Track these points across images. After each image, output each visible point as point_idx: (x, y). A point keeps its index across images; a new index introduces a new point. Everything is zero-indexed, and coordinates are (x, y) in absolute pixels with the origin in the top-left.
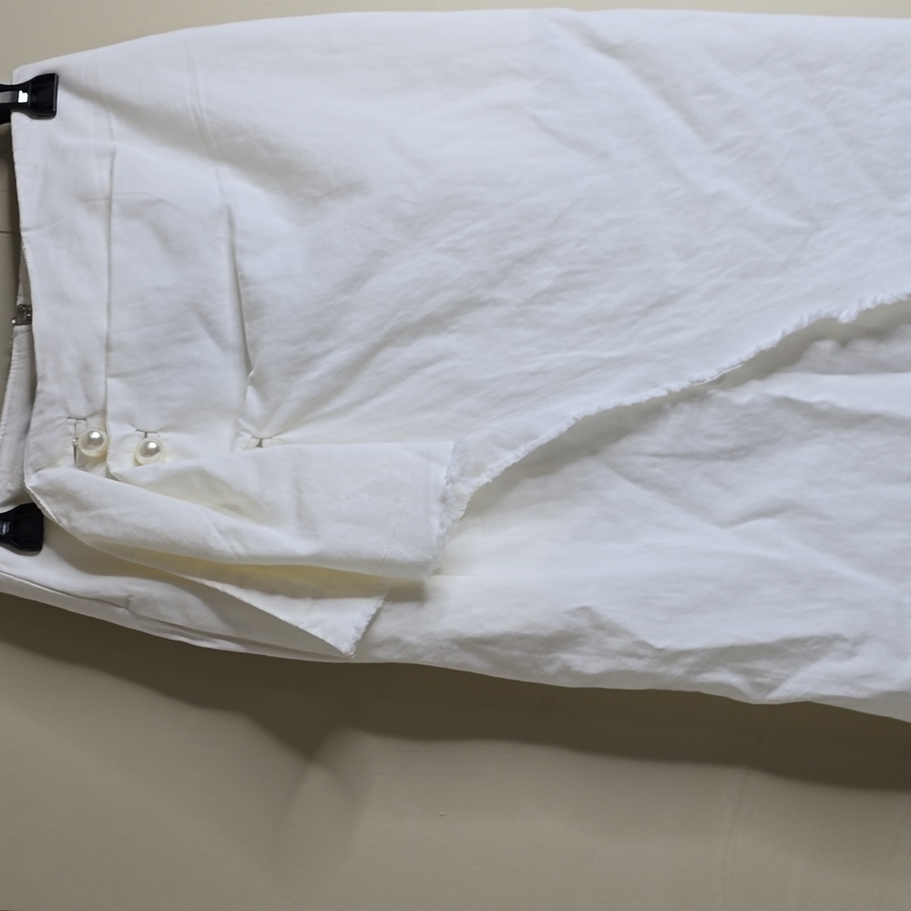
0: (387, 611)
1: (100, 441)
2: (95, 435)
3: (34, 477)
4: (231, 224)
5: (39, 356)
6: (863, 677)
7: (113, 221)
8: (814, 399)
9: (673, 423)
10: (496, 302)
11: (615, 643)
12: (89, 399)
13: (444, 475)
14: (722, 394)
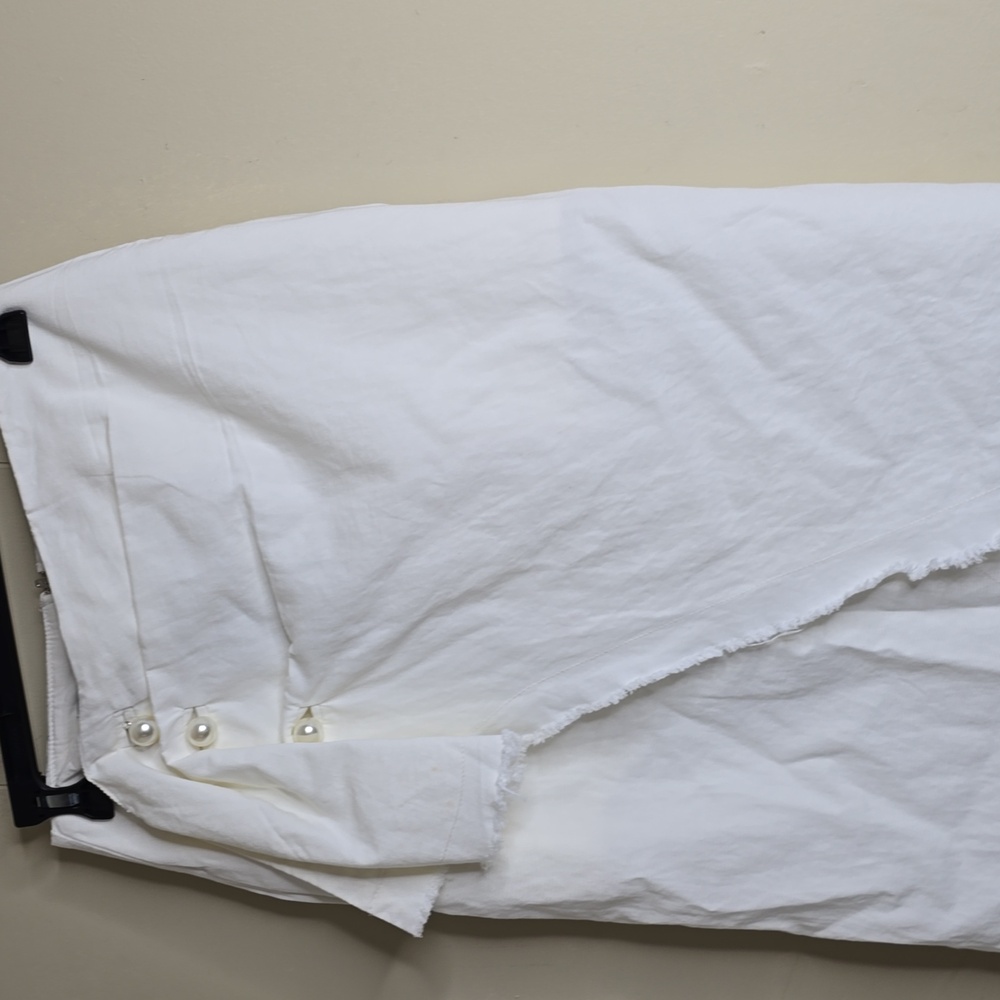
0: (450, 881)
1: (149, 733)
2: (145, 728)
3: (93, 767)
4: (249, 506)
5: (74, 663)
6: (907, 928)
7: (122, 507)
8: (877, 647)
9: (731, 670)
10: (538, 568)
11: (669, 905)
12: (132, 692)
13: (495, 781)
14: (781, 645)
